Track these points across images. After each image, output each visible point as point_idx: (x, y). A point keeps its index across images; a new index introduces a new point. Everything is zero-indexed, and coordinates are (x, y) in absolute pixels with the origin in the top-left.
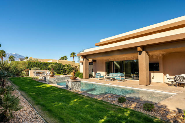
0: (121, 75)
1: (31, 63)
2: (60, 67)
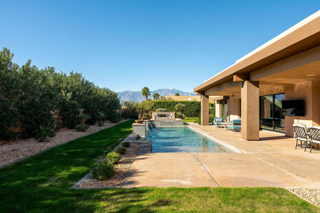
1: (161, 102)
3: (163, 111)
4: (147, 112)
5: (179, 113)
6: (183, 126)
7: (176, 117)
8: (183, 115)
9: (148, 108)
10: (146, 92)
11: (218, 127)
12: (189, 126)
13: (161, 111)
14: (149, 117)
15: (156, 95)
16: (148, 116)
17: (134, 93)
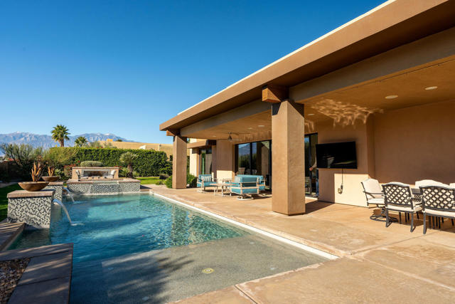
0: (243, 179)
1: (90, 150)
2: (160, 161)
3: (96, 165)
4: (61, 167)
5: (128, 170)
6: (140, 192)
7: (120, 176)
8: (134, 173)
9: (63, 160)
10: (61, 133)
11: (205, 190)
12: (150, 192)
13: (91, 165)
14: (64, 178)
15: (82, 140)
16: (62, 175)
17: (36, 136)
